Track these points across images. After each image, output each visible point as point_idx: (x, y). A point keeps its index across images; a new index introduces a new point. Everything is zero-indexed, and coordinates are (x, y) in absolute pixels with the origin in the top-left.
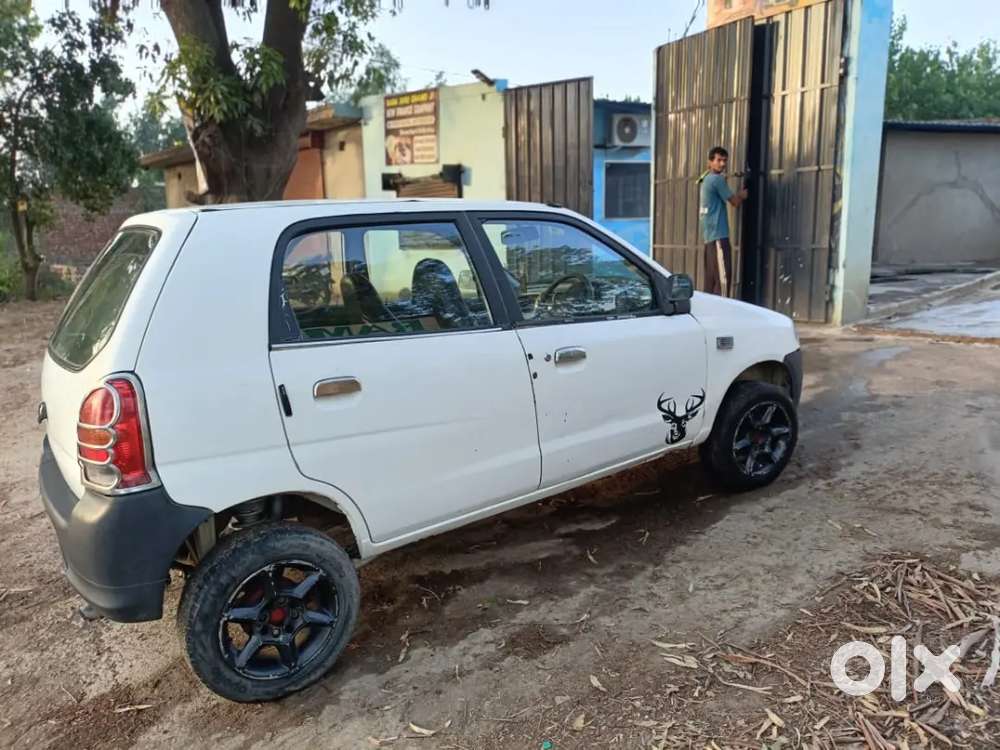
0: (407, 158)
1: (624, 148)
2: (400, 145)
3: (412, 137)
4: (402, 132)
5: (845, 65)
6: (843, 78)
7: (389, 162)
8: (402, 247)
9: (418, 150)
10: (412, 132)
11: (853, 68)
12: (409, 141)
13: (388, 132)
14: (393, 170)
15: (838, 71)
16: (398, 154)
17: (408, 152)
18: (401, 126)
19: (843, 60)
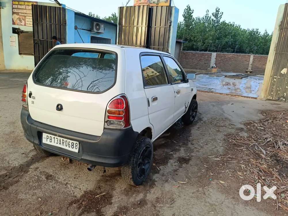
0: (23, 23)
1: (97, 32)
2: (19, 19)
3: (25, 16)
4: (20, 14)
5: (171, 23)
6: (170, 26)
7: (14, 23)
8: (20, 54)
9: (28, 21)
10: (25, 15)
11: (172, 24)
12: (23, 18)
13: (13, 13)
14: (16, 26)
15: (169, 24)
16: (18, 21)
17: (23, 21)
18: (20, 12)
19: (170, 22)
